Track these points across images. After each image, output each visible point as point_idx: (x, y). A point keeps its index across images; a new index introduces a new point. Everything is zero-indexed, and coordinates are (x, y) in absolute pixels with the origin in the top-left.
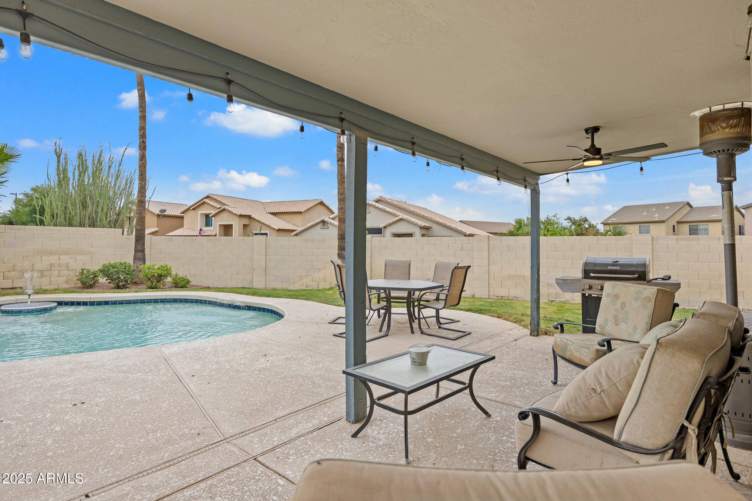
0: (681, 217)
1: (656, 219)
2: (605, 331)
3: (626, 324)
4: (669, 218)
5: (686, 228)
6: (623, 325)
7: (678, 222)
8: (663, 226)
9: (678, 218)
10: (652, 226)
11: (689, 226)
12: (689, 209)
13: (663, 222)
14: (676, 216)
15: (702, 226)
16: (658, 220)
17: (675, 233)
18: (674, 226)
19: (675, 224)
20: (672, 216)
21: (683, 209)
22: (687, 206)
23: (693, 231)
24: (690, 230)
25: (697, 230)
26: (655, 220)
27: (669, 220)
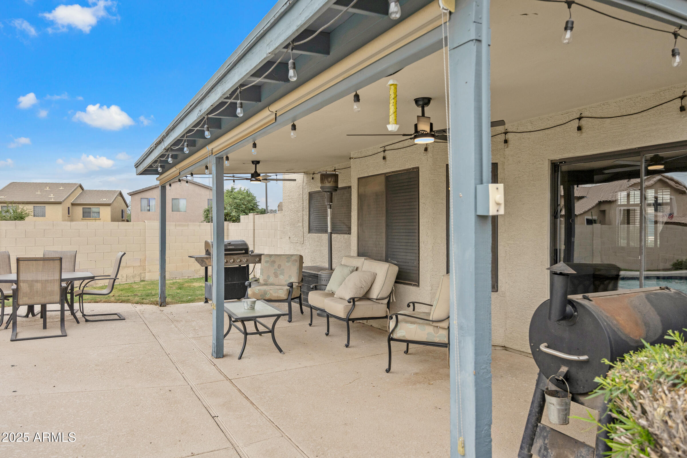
0: (74, 199)
1: (53, 200)
2: (268, 282)
3: (284, 275)
4: (65, 199)
5: (79, 210)
6: (281, 277)
7: (73, 204)
8: (59, 207)
9: (72, 200)
10: (48, 208)
11: (83, 208)
12: (81, 192)
13: (60, 203)
14: (71, 198)
15: (94, 209)
16: (54, 201)
17: (70, 215)
18: (69, 208)
19: (70, 205)
20: (67, 197)
21: (76, 192)
22: (79, 188)
23: (87, 214)
24: (83, 213)
25: (90, 213)
26: (51, 201)
27: (65, 202)
